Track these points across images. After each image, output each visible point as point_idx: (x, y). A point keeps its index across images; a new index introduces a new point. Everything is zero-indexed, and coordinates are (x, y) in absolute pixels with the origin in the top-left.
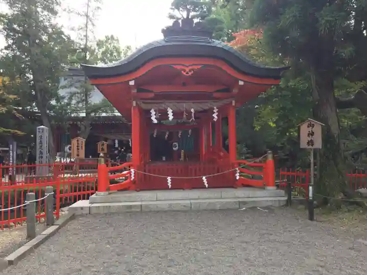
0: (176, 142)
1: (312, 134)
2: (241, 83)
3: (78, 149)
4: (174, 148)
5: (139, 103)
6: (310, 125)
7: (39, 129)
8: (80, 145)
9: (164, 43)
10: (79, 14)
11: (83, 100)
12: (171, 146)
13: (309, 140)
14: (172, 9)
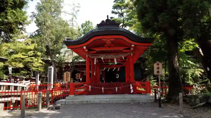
0: (118, 74)
1: (158, 68)
2: (133, 46)
3: (67, 77)
4: (117, 77)
5: (89, 55)
6: (158, 64)
7: (49, 68)
8: (68, 75)
9: (97, 30)
10: (69, 14)
11: (71, 54)
12: (115, 76)
13: (158, 71)
14: (113, 8)
